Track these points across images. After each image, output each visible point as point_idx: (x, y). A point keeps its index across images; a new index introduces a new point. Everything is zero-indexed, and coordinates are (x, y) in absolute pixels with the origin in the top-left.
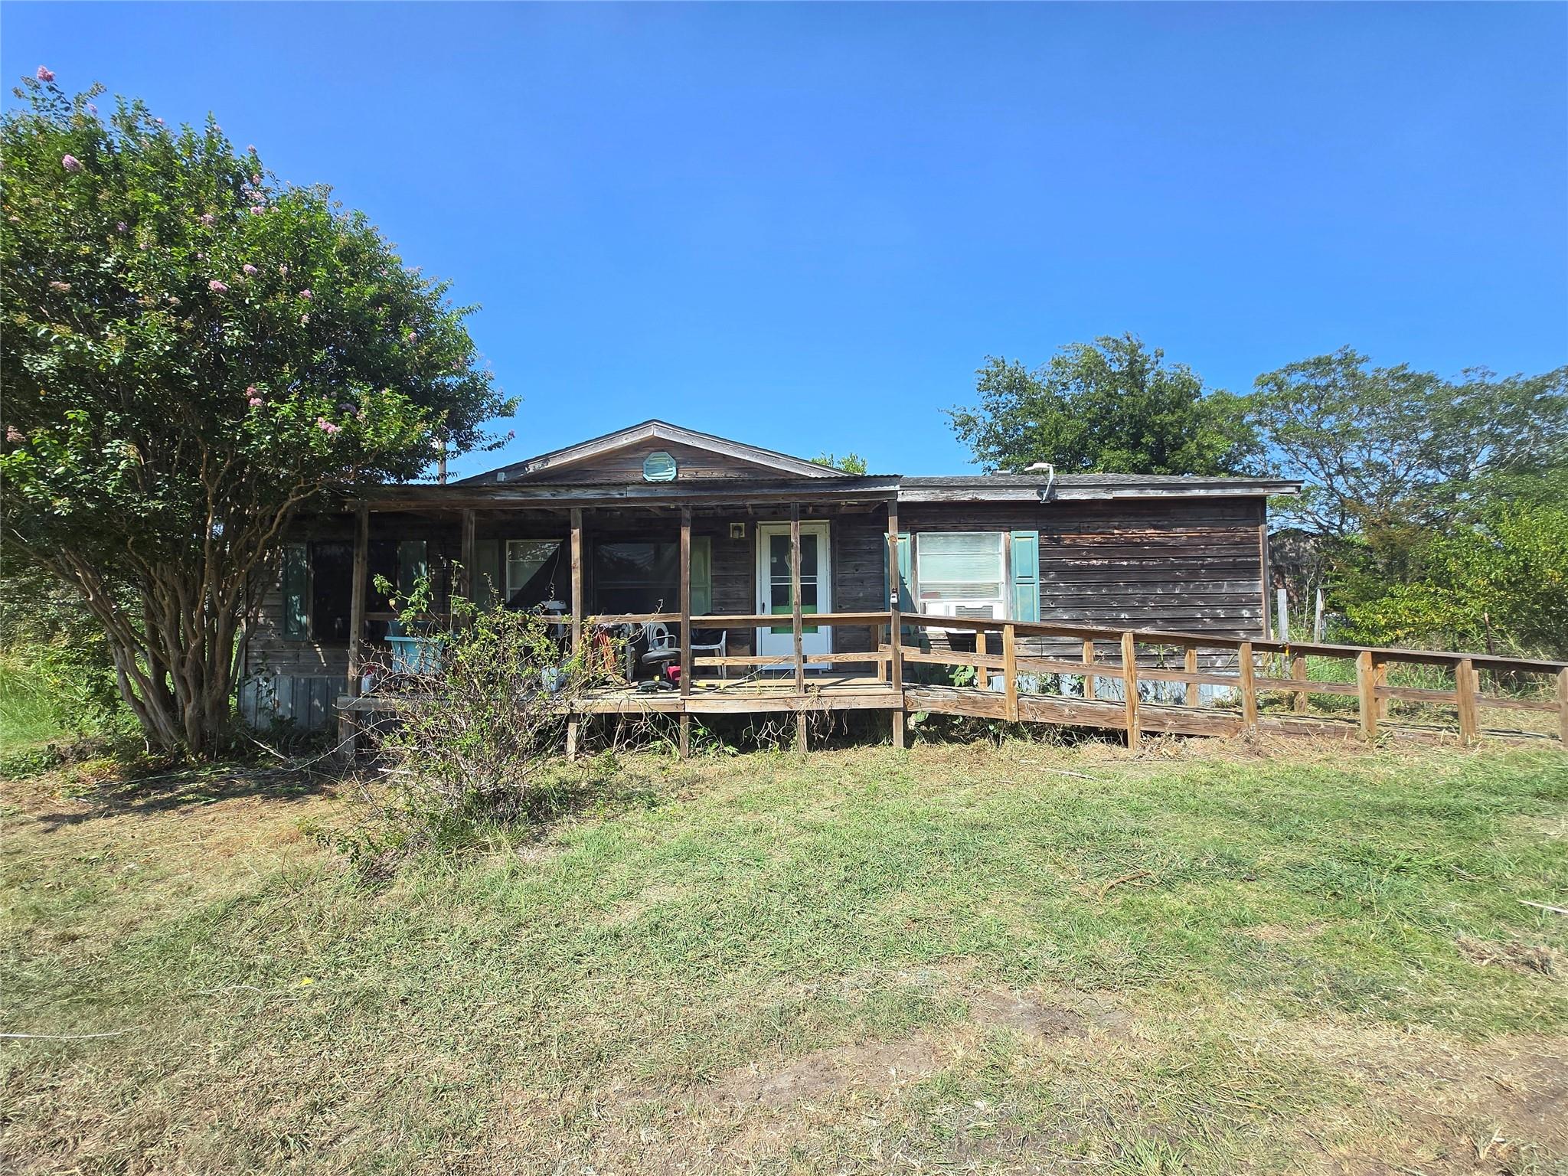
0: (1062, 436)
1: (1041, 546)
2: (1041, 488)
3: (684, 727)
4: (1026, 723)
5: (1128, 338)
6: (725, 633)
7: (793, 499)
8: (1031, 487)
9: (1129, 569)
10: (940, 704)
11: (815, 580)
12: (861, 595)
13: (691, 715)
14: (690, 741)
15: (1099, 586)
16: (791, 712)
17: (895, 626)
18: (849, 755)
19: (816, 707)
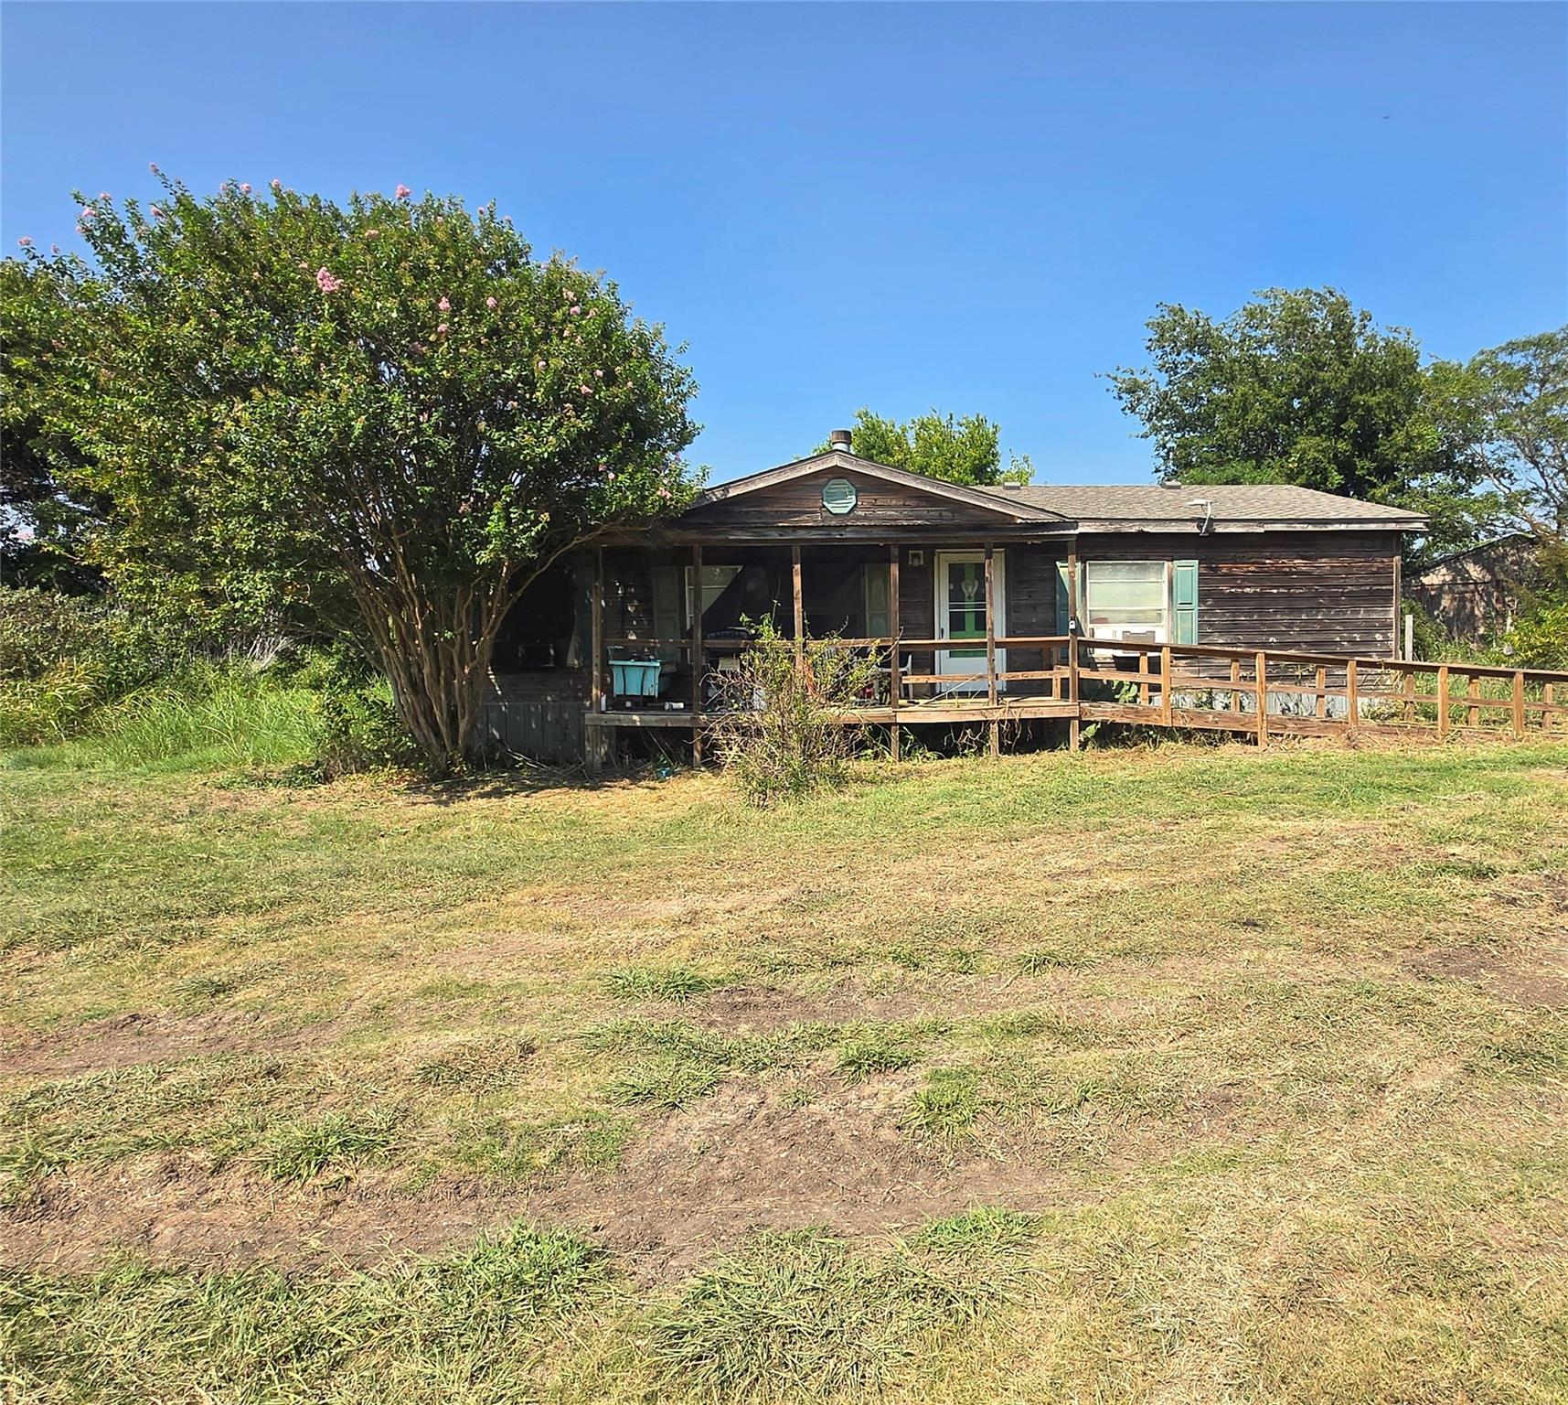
1: (1200, 575)
2: (1200, 521)
3: (895, 735)
4: (1180, 729)
6: (911, 656)
7: (988, 540)
8: (1192, 520)
9: (1278, 597)
10: (1110, 714)
11: (984, 606)
12: (1034, 620)
13: (901, 725)
14: (901, 747)
15: (1250, 614)
16: (986, 722)
17: (1073, 649)
18: (1029, 758)
19: (1006, 717)
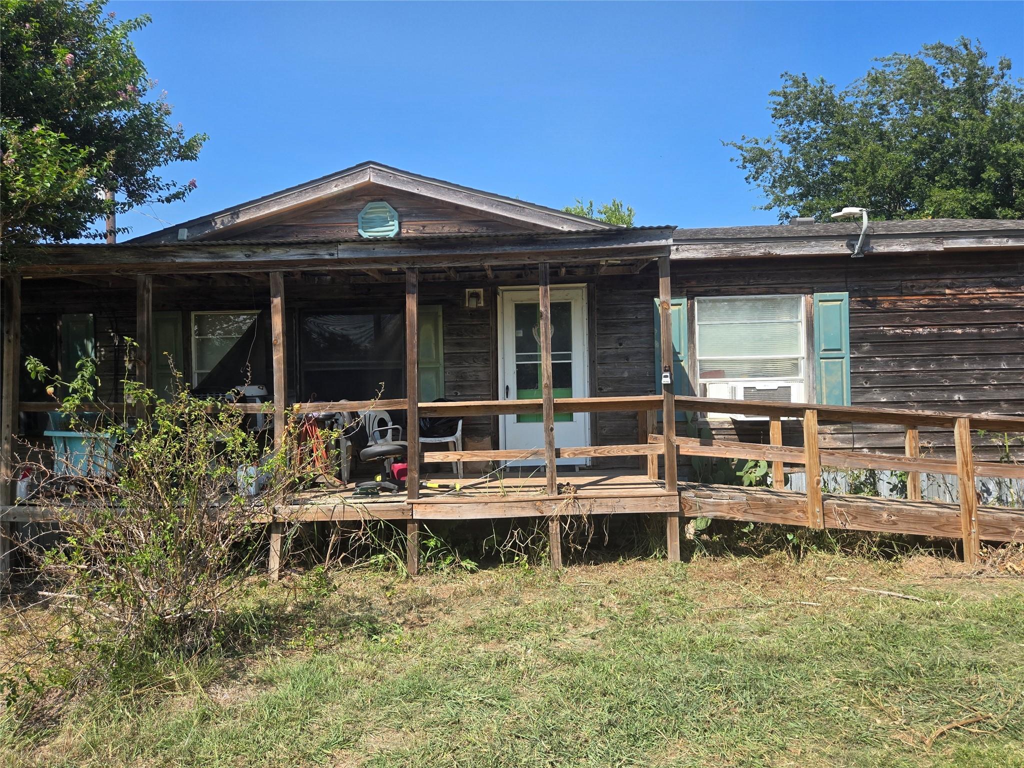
0: (879, 174)
1: (852, 311)
2: (851, 238)
3: (412, 536)
4: (834, 532)
5: (965, 46)
6: (460, 423)
7: (541, 259)
8: (839, 237)
9: (964, 339)
10: (725, 508)
11: (569, 357)
12: (626, 375)
13: (421, 522)
14: (420, 554)
15: (925, 361)
16: (541, 518)
17: (669, 412)
18: (611, 570)
19: (571, 511)
